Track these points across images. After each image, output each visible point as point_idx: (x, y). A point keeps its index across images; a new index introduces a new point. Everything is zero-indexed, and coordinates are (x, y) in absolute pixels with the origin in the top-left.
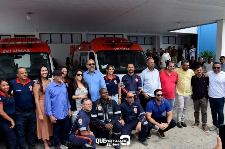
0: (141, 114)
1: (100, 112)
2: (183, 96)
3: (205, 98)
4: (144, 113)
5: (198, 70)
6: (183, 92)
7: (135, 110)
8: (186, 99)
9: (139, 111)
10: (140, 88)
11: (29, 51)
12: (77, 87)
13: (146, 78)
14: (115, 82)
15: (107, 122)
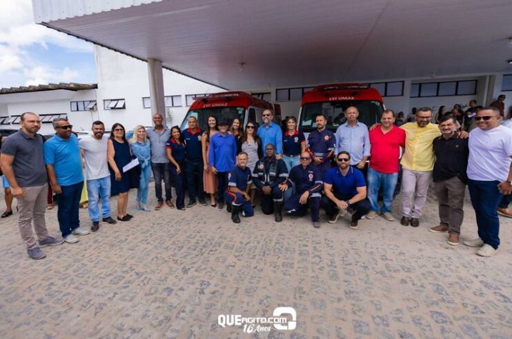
0: (316, 182)
1: (261, 171)
2: (412, 171)
3: (456, 179)
4: (321, 182)
5: (444, 125)
6: (410, 162)
7: (311, 177)
8: (418, 176)
9: (314, 179)
10: (330, 149)
11: (226, 105)
12: (246, 140)
13: (342, 136)
14: (296, 139)
15: (267, 184)
